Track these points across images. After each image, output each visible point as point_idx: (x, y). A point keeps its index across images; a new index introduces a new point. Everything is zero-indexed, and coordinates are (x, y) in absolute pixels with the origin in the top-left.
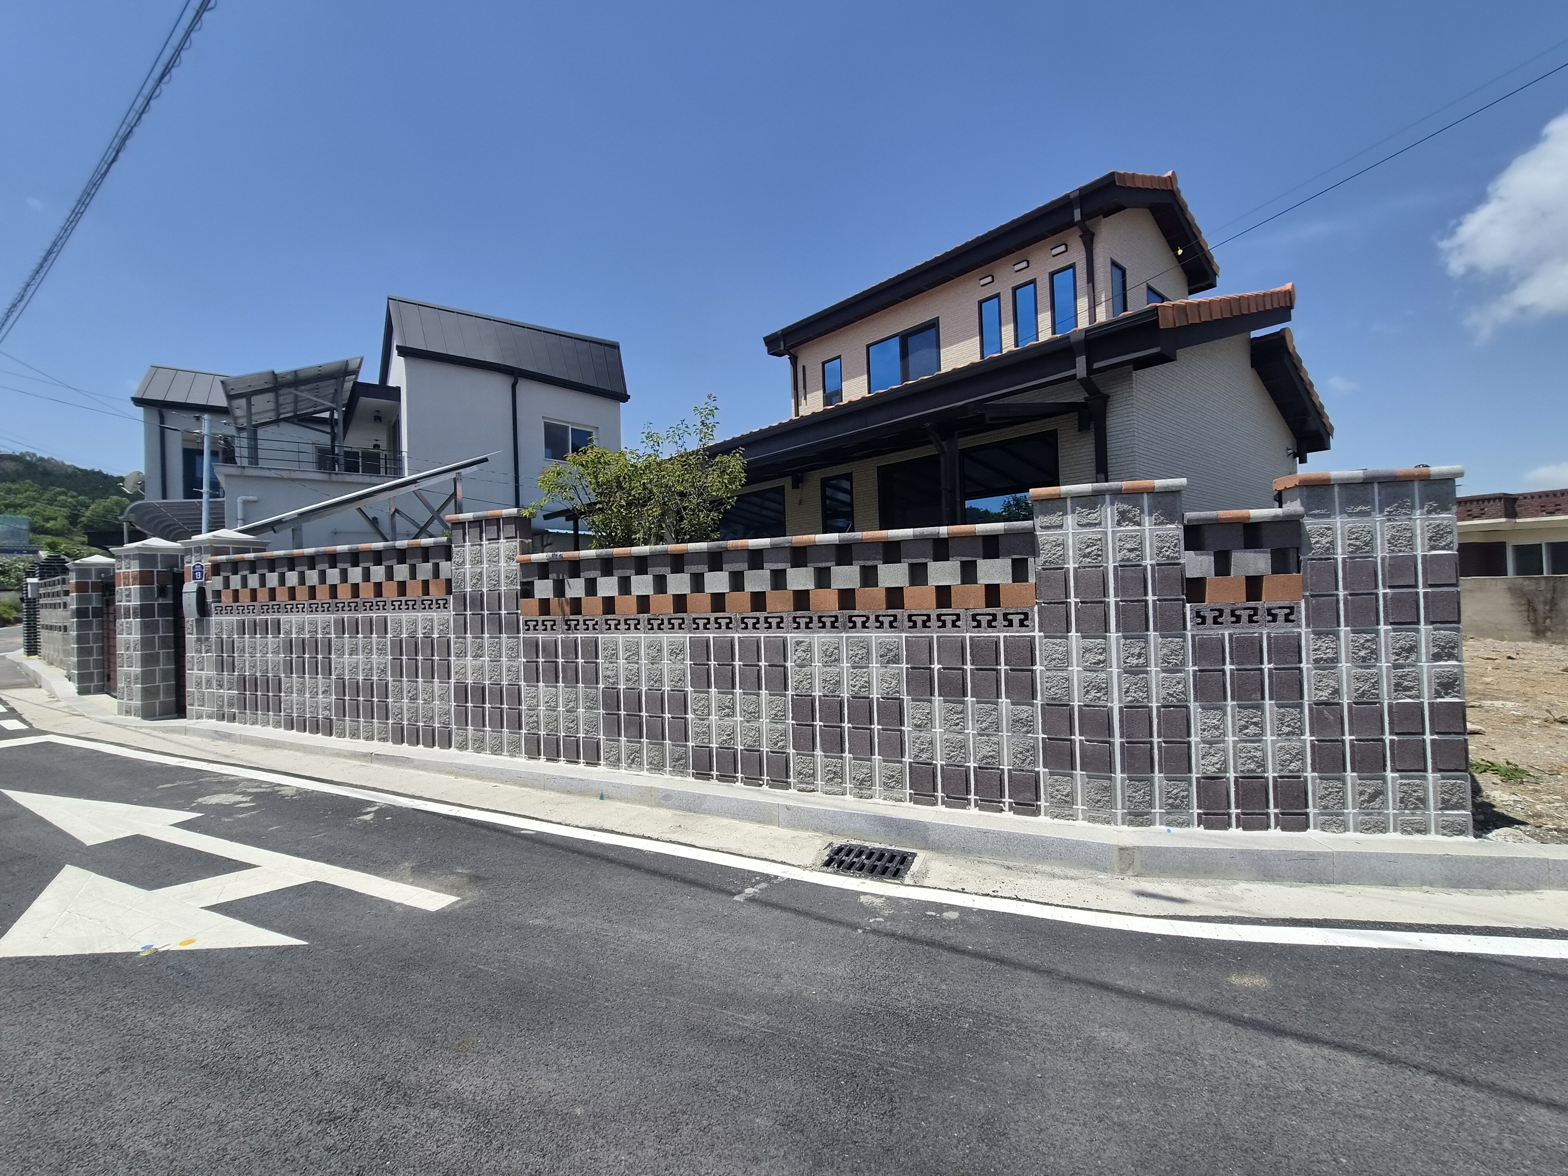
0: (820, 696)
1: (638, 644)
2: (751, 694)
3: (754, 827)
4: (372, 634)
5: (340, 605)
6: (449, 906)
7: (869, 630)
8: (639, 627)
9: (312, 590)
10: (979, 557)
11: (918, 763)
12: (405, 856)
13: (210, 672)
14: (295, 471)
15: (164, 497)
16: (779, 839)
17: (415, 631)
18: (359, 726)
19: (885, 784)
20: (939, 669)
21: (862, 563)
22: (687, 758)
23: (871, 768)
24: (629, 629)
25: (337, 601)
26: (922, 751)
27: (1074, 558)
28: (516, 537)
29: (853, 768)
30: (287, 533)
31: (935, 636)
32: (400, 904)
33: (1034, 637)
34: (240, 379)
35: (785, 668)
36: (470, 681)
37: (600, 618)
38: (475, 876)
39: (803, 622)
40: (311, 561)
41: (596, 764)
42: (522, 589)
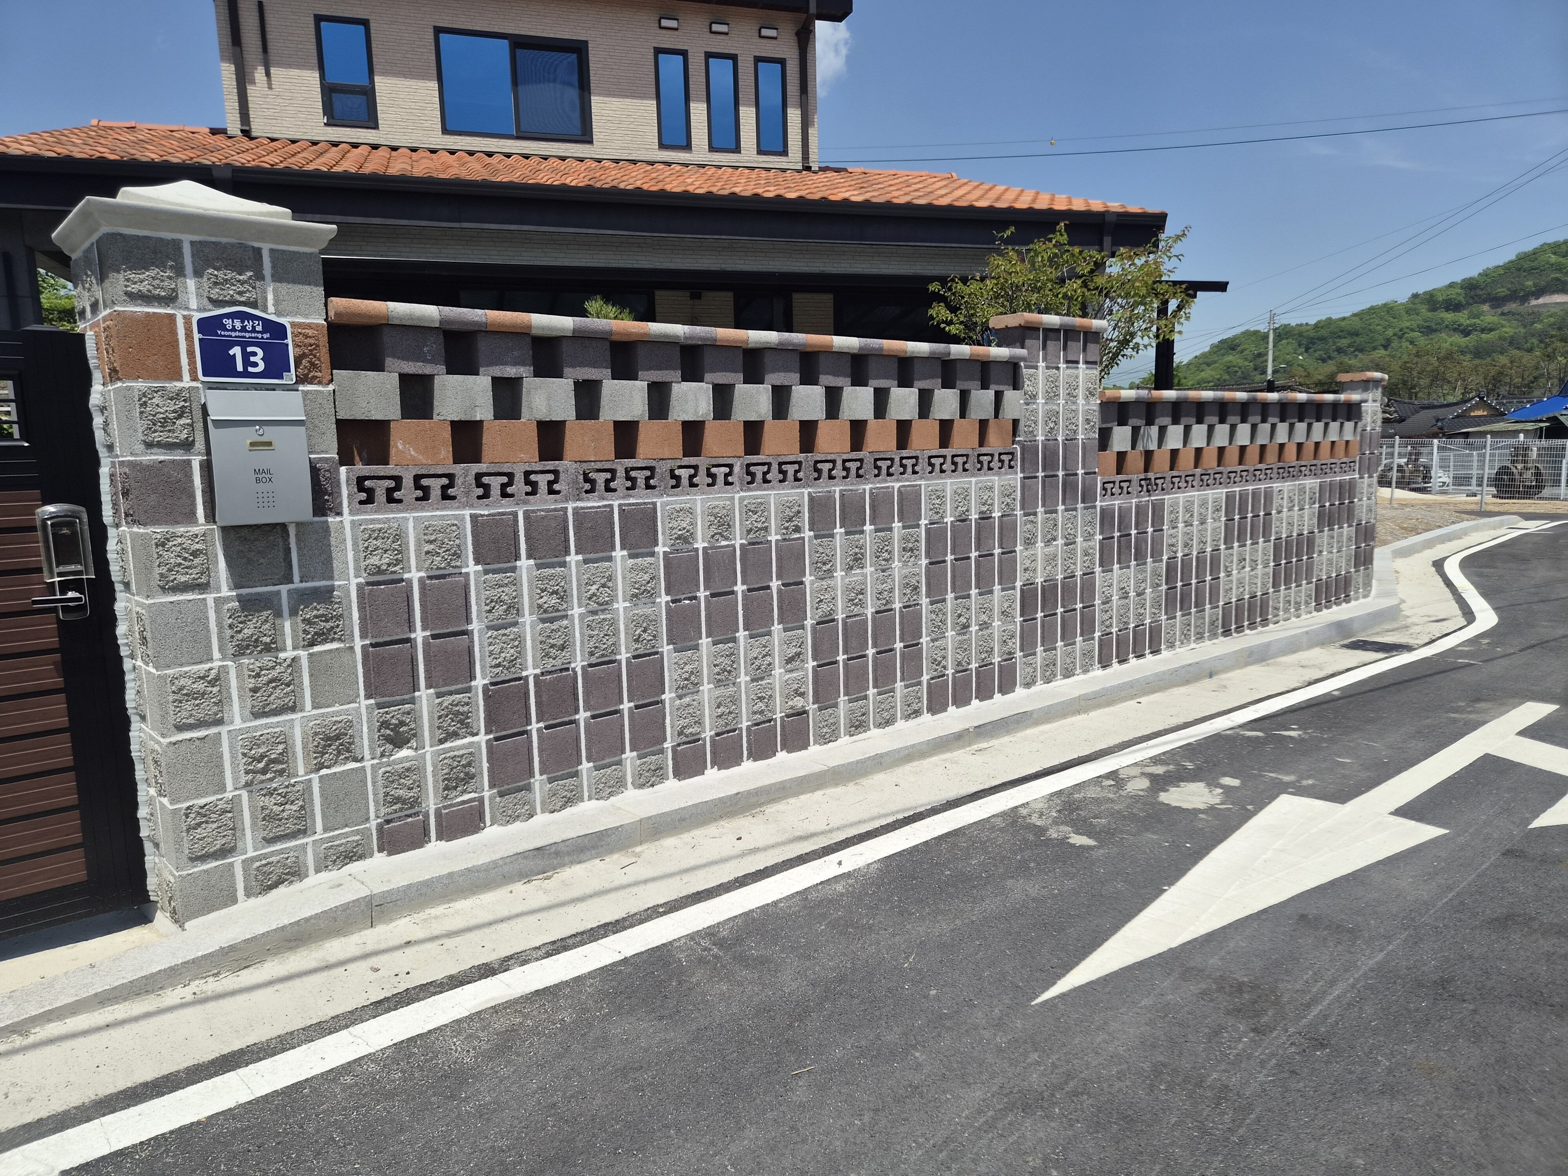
0: (1285, 538)
1: (1193, 504)
2: (1255, 543)
4: (892, 521)
5: (825, 467)
8: (1194, 484)
9: (753, 435)
11: (1319, 581)
13: (335, 709)
17: (966, 510)
20: (1328, 507)
22: (1219, 619)
26: (1320, 571)
28: (1098, 362)
31: (1328, 480)
33: (1356, 479)
35: (1272, 515)
36: (1039, 580)
37: (1168, 476)
39: (1281, 472)
42: (1099, 438)
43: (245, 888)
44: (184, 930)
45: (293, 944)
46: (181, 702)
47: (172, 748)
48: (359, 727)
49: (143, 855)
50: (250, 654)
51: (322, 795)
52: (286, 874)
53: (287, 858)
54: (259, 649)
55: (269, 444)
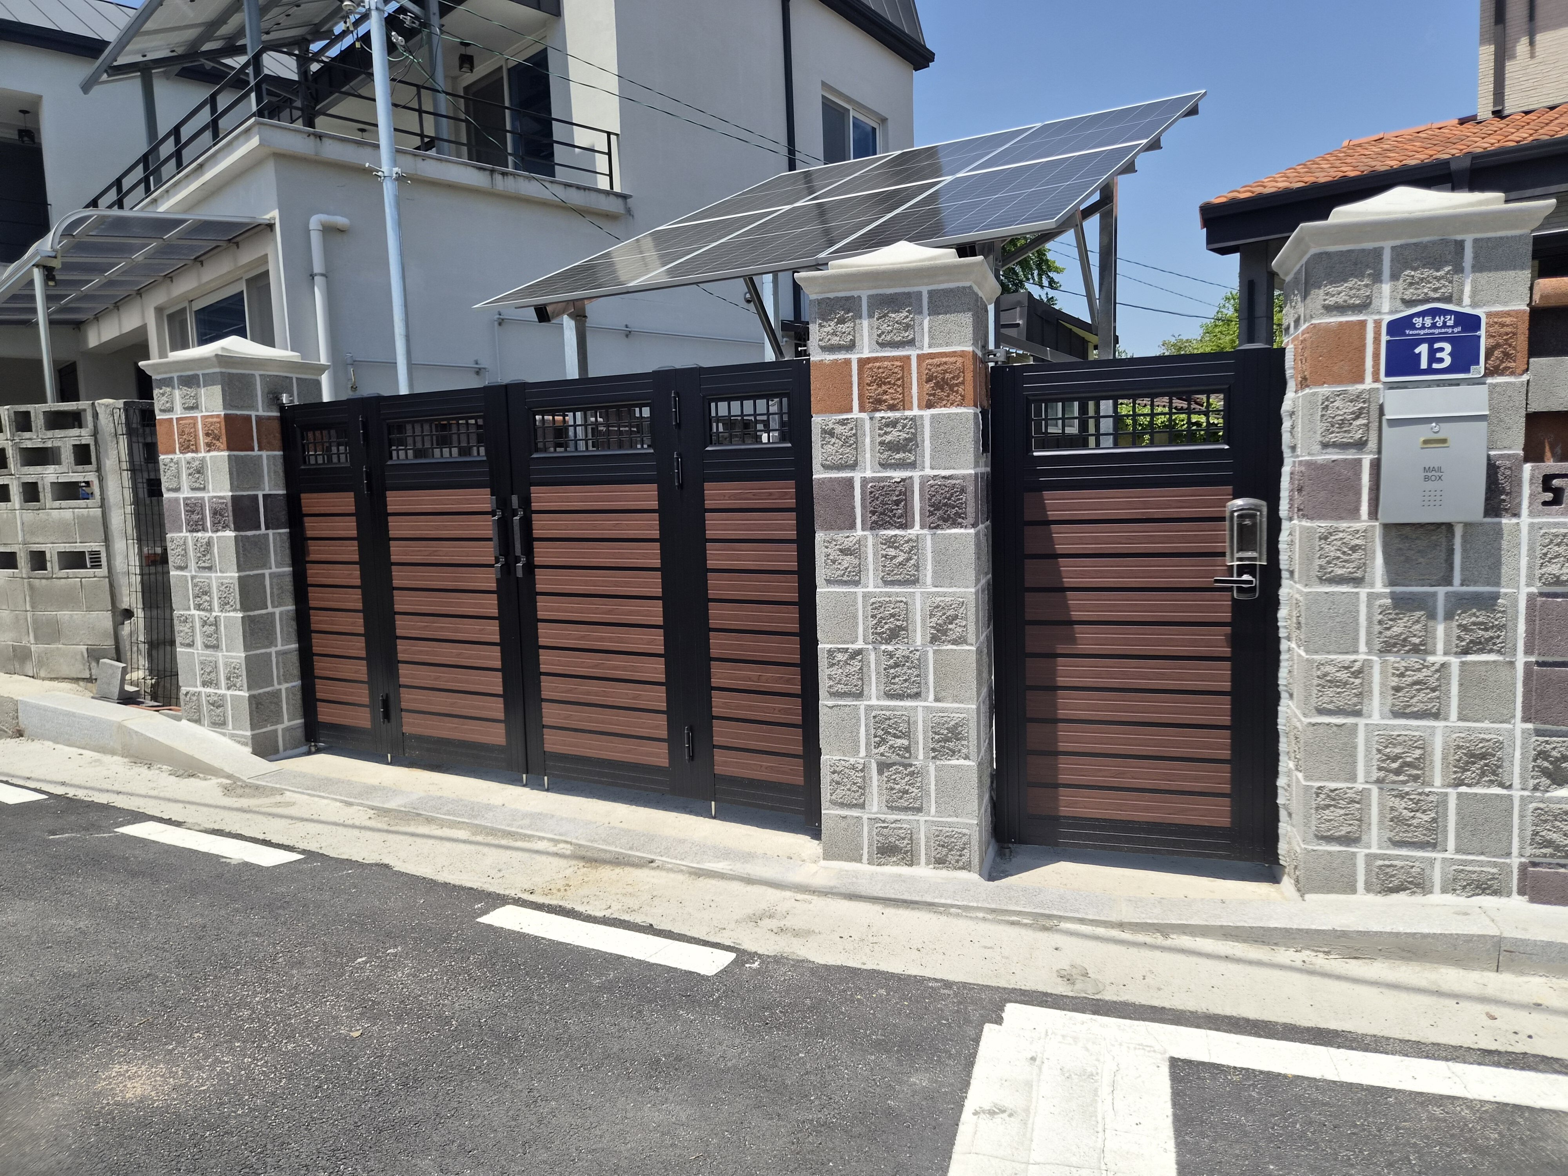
43: (1366, 882)
44: (1304, 900)
45: (1404, 954)
46: (1323, 687)
47: (1311, 728)
48: (1510, 750)
49: (1278, 821)
50: (1396, 652)
51: (1458, 814)
52: (1410, 883)
53: (1412, 867)
54: (1406, 648)
55: (1444, 441)
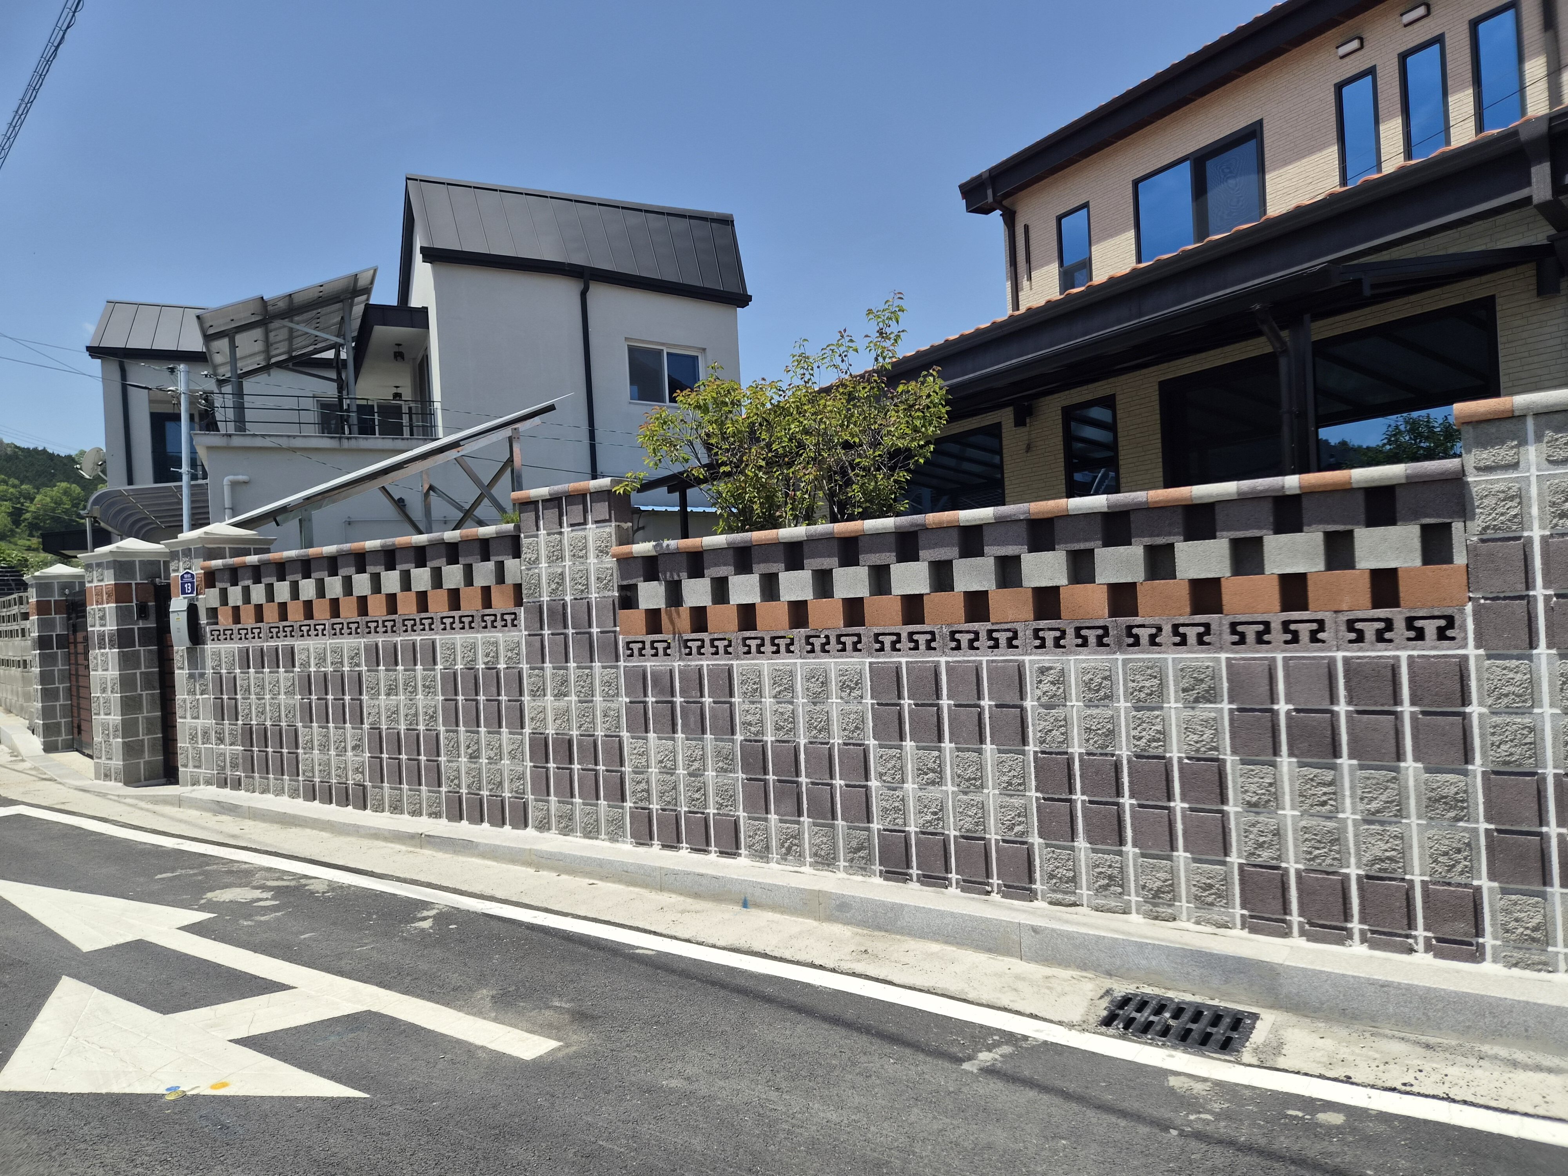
0: (1080, 754)
1: (792, 674)
2: (968, 750)
3: (981, 958)
4: (415, 664)
5: (373, 625)
6: (549, 1053)
7: (1163, 648)
8: (792, 648)
9: (335, 606)
10: (1358, 523)
11: (1255, 866)
12: (482, 980)
13: (207, 721)
14: (294, 437)
15: (130, 482)
16: (1024, 979)
17: (474, 660)
18: (401, 795)
19: (1197, 898)
20: (1288, 712)
21: (1148, 541)
22: (870, 848)
23: (1172, 871)
24: (777, 652)
25: (368, 619)
26: (1261, 845)
27: (1541, 519)
28: (610, 520)
29: (1141, 871)
30: (292, 525)
31: (1279, 656)
32: (483, 1048)
33: (1465, 658)
34: (219, 311)
35: (1022, 709)
36: (551, 731)
37: (737, 637)
38: (578, 1013)
39: (1050, 636)
40: (332, 564)
41: (734, 855)
42: (620, 597)
50: (190, 695)
54: (192, 693)
